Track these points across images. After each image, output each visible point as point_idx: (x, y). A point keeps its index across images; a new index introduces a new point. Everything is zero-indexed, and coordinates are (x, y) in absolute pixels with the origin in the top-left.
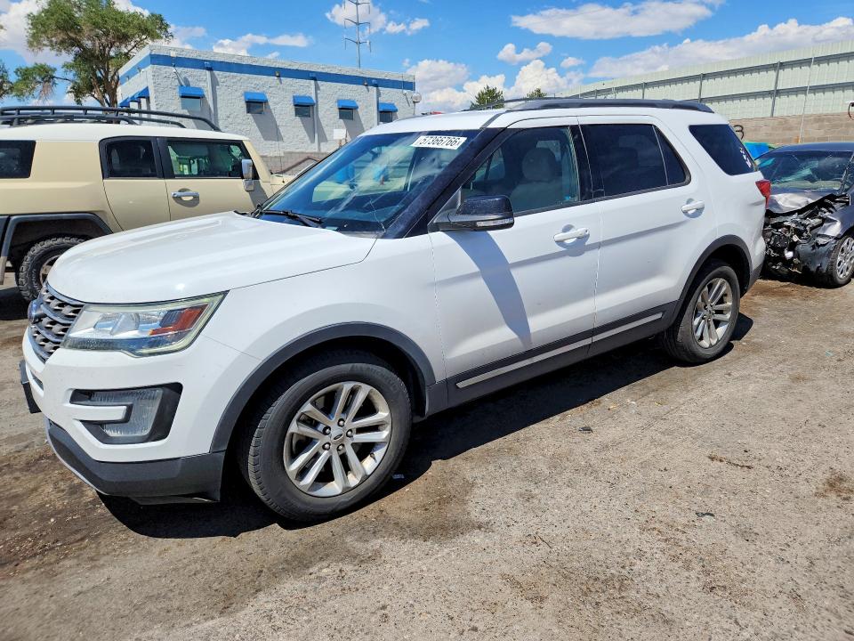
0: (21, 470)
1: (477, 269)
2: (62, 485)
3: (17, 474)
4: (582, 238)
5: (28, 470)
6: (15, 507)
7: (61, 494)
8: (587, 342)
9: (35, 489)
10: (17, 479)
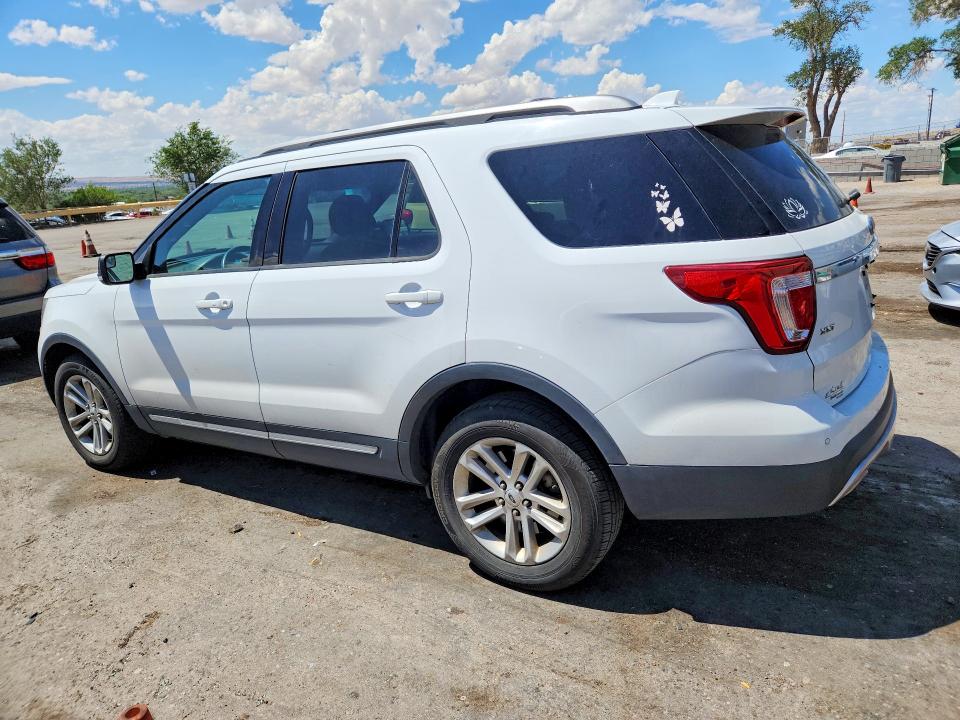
1: (137, 318)
4: (226, 310)
8: (263, 435)
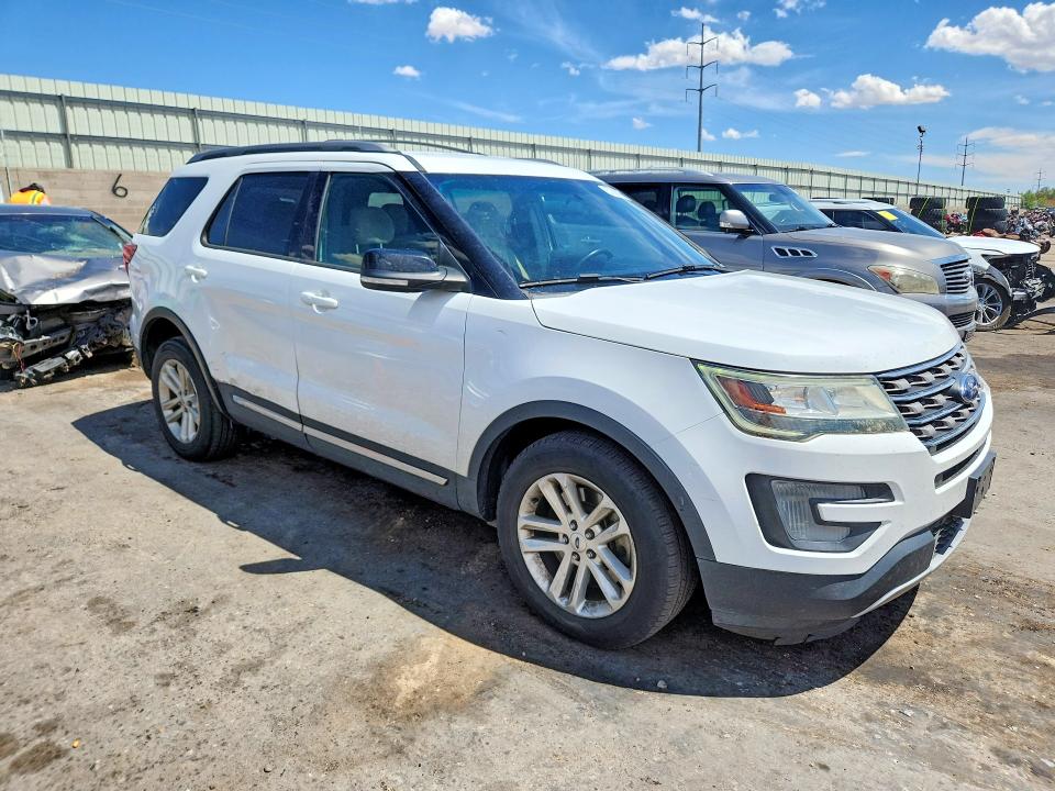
0: (975, 688)
2: (941, 627)
3: (983, 684)
5: (968, 679)
6: (1006, 635)
7: (951, 618)
9: (974, 643)
10: (987, 676)
